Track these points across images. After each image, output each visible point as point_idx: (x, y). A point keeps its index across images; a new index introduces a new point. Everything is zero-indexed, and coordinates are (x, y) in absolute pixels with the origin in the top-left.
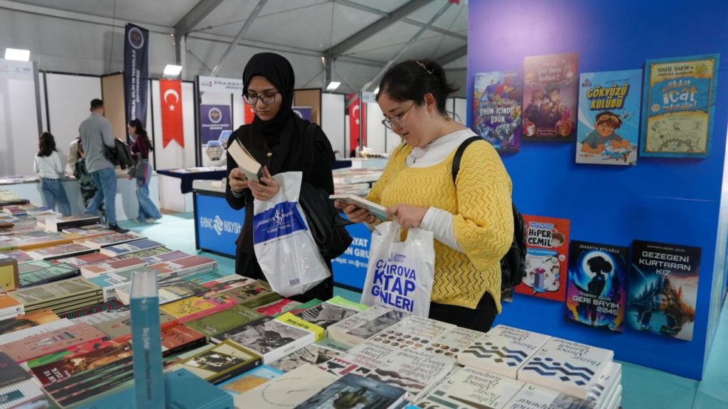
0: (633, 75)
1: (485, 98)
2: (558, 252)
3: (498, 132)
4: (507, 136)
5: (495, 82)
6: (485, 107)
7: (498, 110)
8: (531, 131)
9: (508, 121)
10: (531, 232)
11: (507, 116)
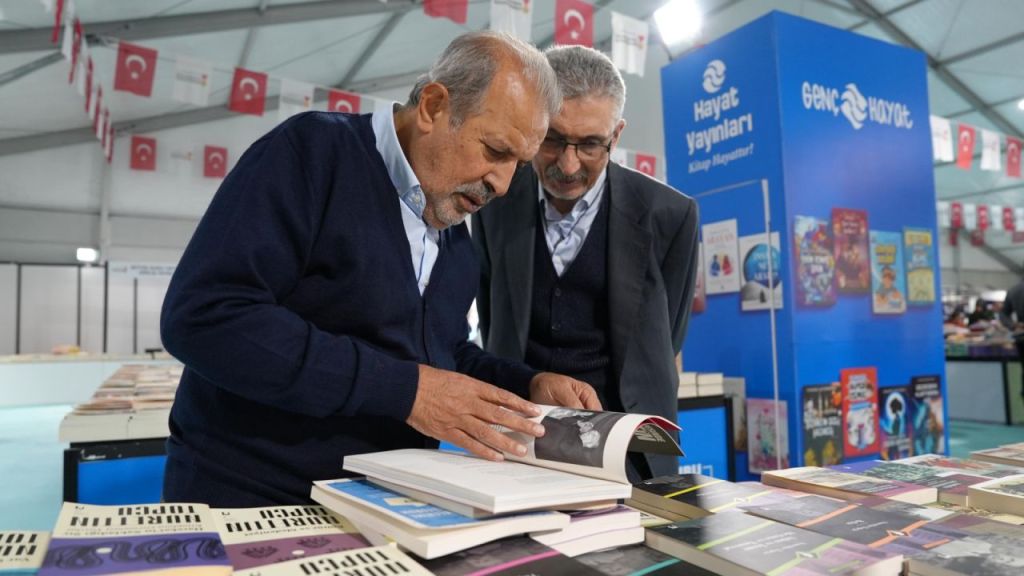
0: (894, 236)
1: (805, 245)
2: (871, 400)
3: (818, 282)
4: (826, 287)
5: (812, 229)
6: (805, 254)
7: (817, 258)
8: (842, 282)
9: (826, 270)
10: (852, 387)
11: (824, 265)
